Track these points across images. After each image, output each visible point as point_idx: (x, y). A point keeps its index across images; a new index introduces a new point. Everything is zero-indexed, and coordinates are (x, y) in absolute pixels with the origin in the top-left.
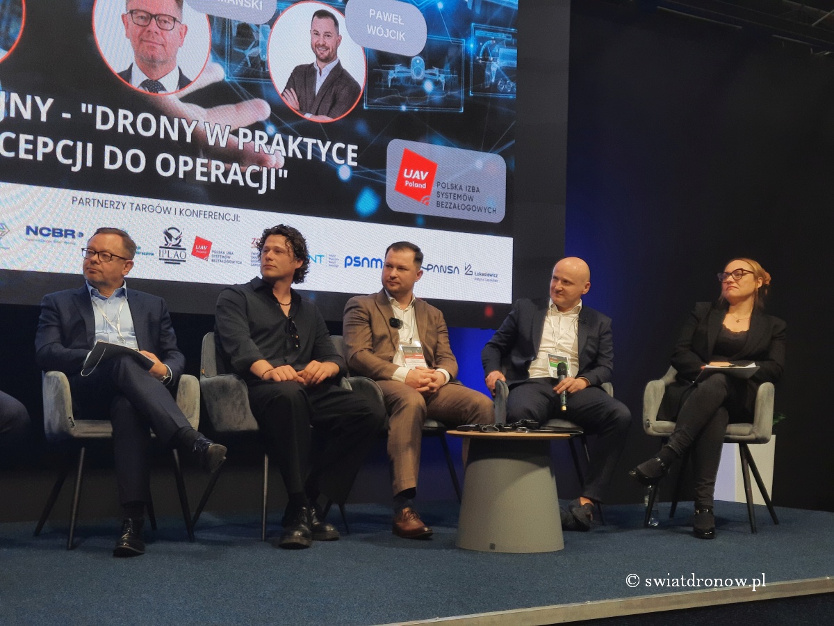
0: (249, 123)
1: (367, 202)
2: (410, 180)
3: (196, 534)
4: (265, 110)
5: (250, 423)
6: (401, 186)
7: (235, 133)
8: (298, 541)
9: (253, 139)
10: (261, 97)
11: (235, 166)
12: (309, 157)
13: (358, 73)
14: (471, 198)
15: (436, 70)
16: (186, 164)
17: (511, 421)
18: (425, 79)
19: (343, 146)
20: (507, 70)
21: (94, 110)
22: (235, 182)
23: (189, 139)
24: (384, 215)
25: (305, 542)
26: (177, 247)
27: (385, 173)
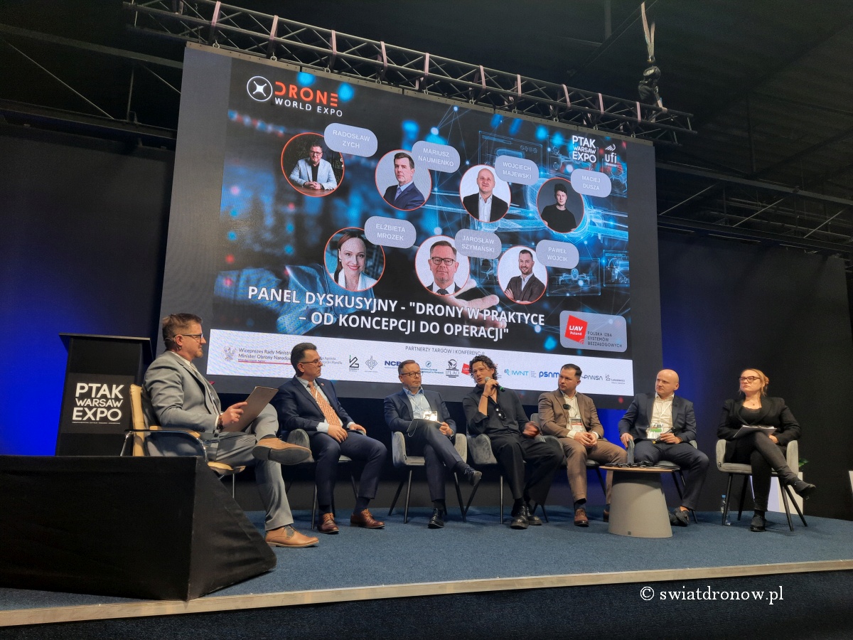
0: (488, 307)
1: (550, 343)
2: (573, 331)
3: (467, 518)
4: (497, 300)
5: (492, 460)
6: (568, 335)
7: (482, 312)
8: (520, 525)
9: (491, 314)
10: (495, 294)
11: (482, 328)
12: (519, 322)
13: (543, 278)
14: (607, 340)
15: (584, 275)
16: (458, 328)
17: (637, 461)
18: (579, 279)
19: (537, 315)
20: (624, 273)
21: (416, 305)
22: (482, 336)
23: (460, 316)
24: (560, 350)
25: (523, 526)
26: (454, 369)
27: (559, 328)
